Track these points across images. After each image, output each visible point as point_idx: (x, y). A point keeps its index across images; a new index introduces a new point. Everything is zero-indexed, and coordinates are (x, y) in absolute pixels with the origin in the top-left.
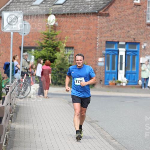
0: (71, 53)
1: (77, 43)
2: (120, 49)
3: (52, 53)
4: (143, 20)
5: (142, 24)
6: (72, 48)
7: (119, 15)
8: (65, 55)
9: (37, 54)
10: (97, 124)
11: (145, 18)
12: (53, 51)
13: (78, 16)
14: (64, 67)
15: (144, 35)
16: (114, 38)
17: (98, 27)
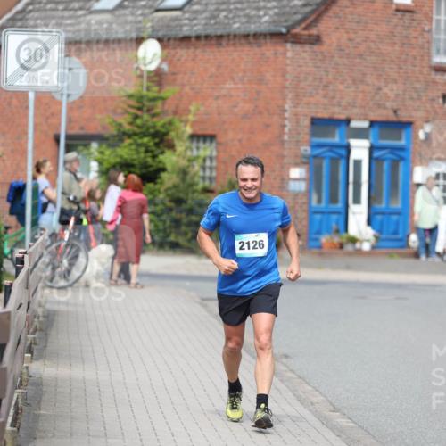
0: (208, 153)
1: (224, 122)
2: (354, 142)
3: (150, 154)
4: (422, 56)
5: (417, 68)
6: (210, 138)
7: (350, 40)
8: (189, 160)
9: (105, 157)
10: (285, 365)
11: (429, 49)
12: (154, 148)
13: (228, 44)
14: (187, 194)
15: (424, 98)
16: (337, 110)
17: (288, 77)
